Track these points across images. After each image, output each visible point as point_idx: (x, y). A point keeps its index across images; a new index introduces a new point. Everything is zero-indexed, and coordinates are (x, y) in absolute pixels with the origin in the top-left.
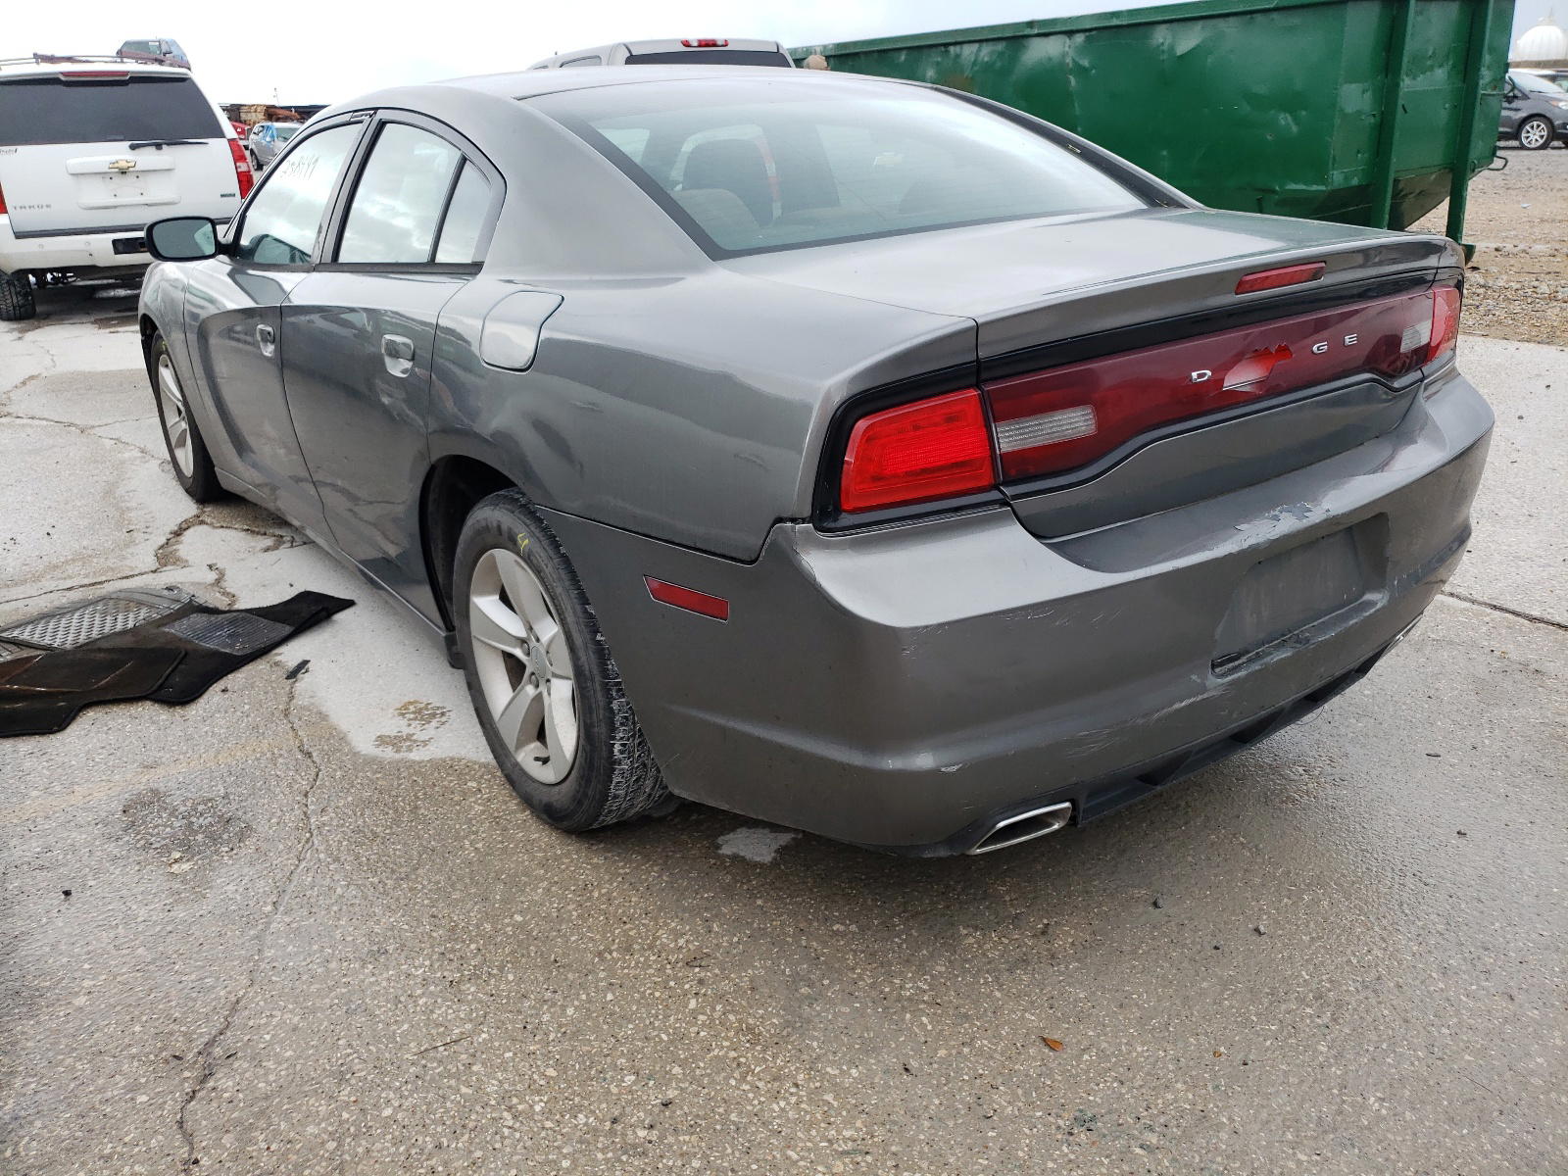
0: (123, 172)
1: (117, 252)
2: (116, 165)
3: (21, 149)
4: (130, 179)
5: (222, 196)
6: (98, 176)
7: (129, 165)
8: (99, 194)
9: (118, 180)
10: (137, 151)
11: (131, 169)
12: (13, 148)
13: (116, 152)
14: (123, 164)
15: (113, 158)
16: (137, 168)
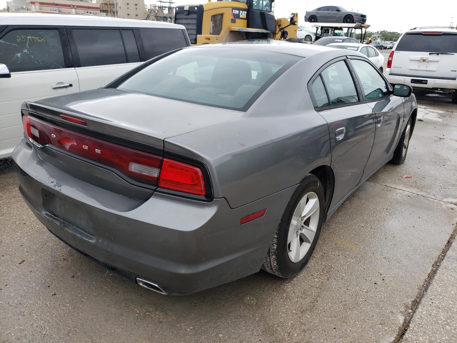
0: (424, 61)
1: (412, 82)
2: (423, 59)
3: (401, 52)
4: (425, 63)
5: (451, 71)
6: (416, 61)
7: (426, 59)
8: (415, 66)
9: (422, 63)
10: (431, 55)
11: (426, 60)
12: (399, 51)
13: (425, 55)
14: (424, 58)
15: (422, 56)
16: (428, 60)
